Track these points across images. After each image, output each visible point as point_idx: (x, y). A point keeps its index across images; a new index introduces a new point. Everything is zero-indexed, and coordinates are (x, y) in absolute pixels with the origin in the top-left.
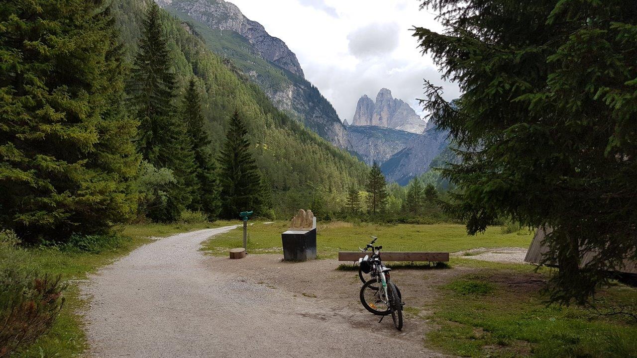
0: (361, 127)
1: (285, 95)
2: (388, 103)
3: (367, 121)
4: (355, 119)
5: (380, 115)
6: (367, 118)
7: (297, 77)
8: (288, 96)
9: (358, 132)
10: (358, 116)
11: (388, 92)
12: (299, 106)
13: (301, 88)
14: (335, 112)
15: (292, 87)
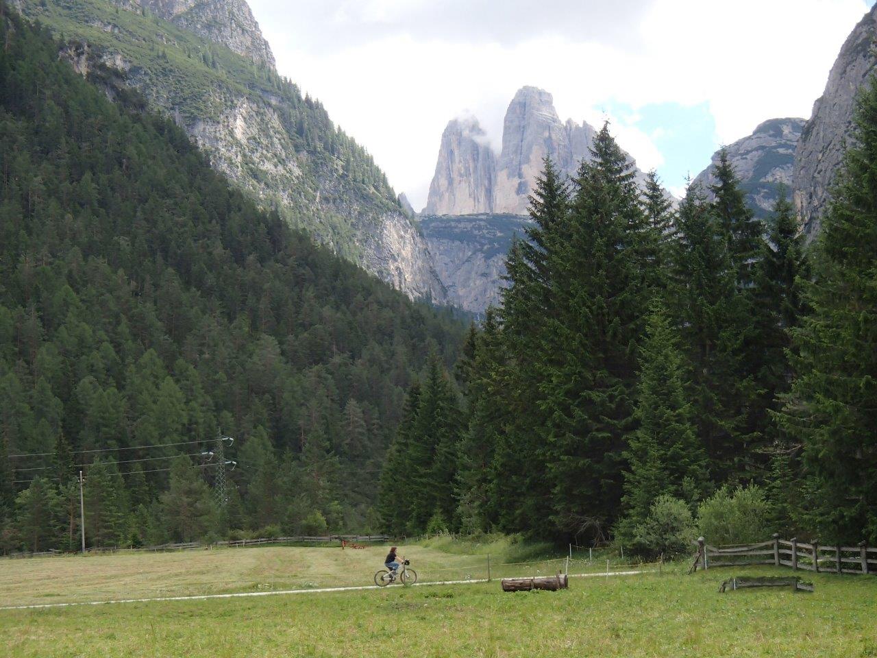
0: (460, 219)
1: (222, 133)
2: (546, 134)
3: (476, 199)
4: (435, 191)
5: (520, 176)
6: (477, 186)
7: (255, 69)
8: (231, 133)
9: (453, 237)
10: (443, 182)
11: (544, 99)
12: (268, 166)
13: (269, 105)
14: (385, 181)
15: (244, 107)
